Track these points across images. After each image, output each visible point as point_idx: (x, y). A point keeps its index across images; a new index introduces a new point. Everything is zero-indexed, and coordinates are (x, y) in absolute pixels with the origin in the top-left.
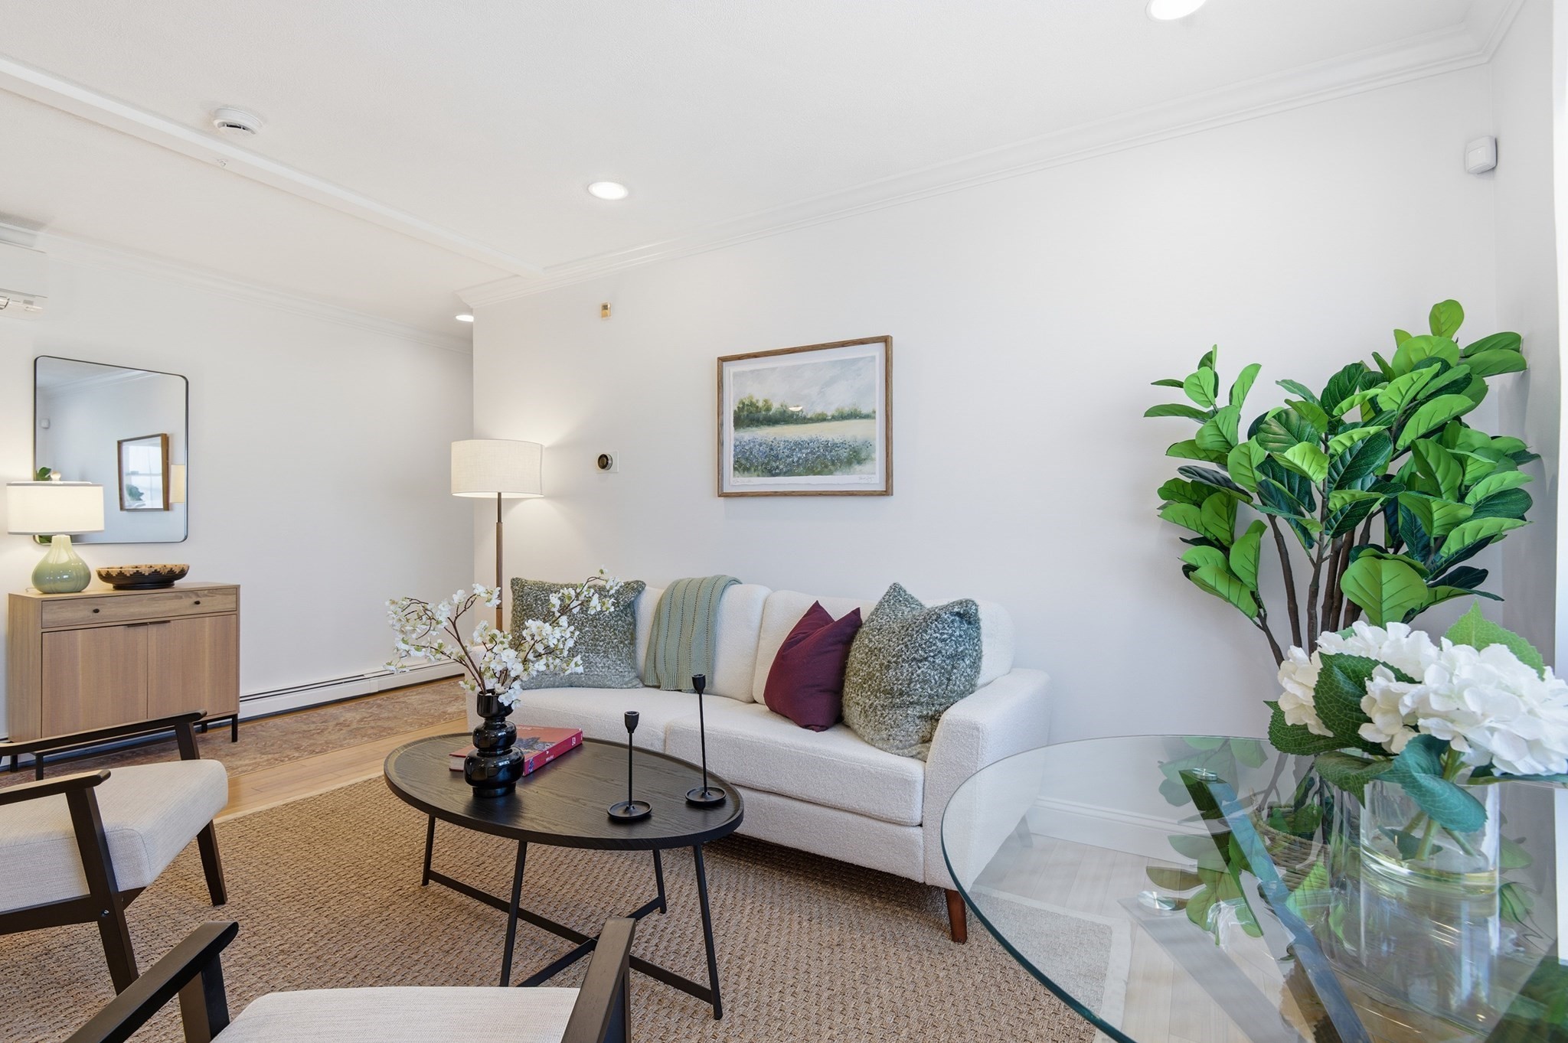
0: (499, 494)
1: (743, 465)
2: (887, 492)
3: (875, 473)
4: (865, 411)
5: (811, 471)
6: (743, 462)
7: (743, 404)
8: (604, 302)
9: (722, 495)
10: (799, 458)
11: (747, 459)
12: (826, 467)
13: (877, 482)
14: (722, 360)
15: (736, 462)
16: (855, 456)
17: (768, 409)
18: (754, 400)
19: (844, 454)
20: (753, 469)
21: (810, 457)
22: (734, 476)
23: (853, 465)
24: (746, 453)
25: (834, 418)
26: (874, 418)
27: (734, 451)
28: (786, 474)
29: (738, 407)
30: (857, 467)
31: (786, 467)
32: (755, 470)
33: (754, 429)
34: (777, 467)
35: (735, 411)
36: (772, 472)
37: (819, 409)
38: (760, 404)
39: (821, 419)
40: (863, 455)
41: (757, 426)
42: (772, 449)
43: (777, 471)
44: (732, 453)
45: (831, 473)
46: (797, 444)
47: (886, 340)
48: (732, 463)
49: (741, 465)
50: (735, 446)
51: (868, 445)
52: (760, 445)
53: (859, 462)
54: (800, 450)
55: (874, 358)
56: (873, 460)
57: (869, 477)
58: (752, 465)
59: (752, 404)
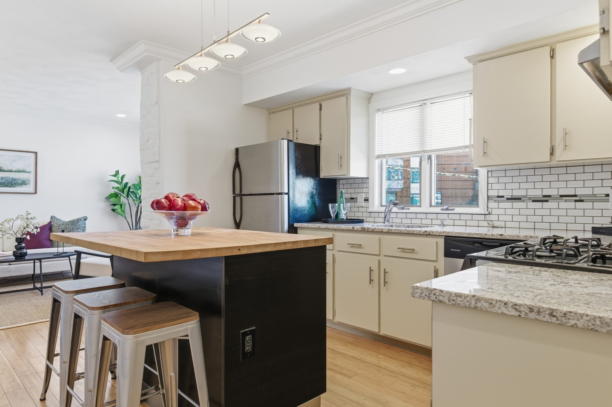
2: (36, 193)
3: (31, 188)
4: (27, 171)
5: (7, 186)
12: (13, 185)
13: (32, 190)
16: (24, 183)
19: (20, 182)
21: (6, 182)
23: (23, 185)
25: (15, 171)
26: (31, 173)
30: (25, 186)
37: (9, 168)
39: (11, 171)
40: (27, 183)
45: (14, 187)
47: (36, 153)
51: (28, 180)
53: (25, 184)
55: (31, 157)
56: (30, 184)
57: (30, 188)
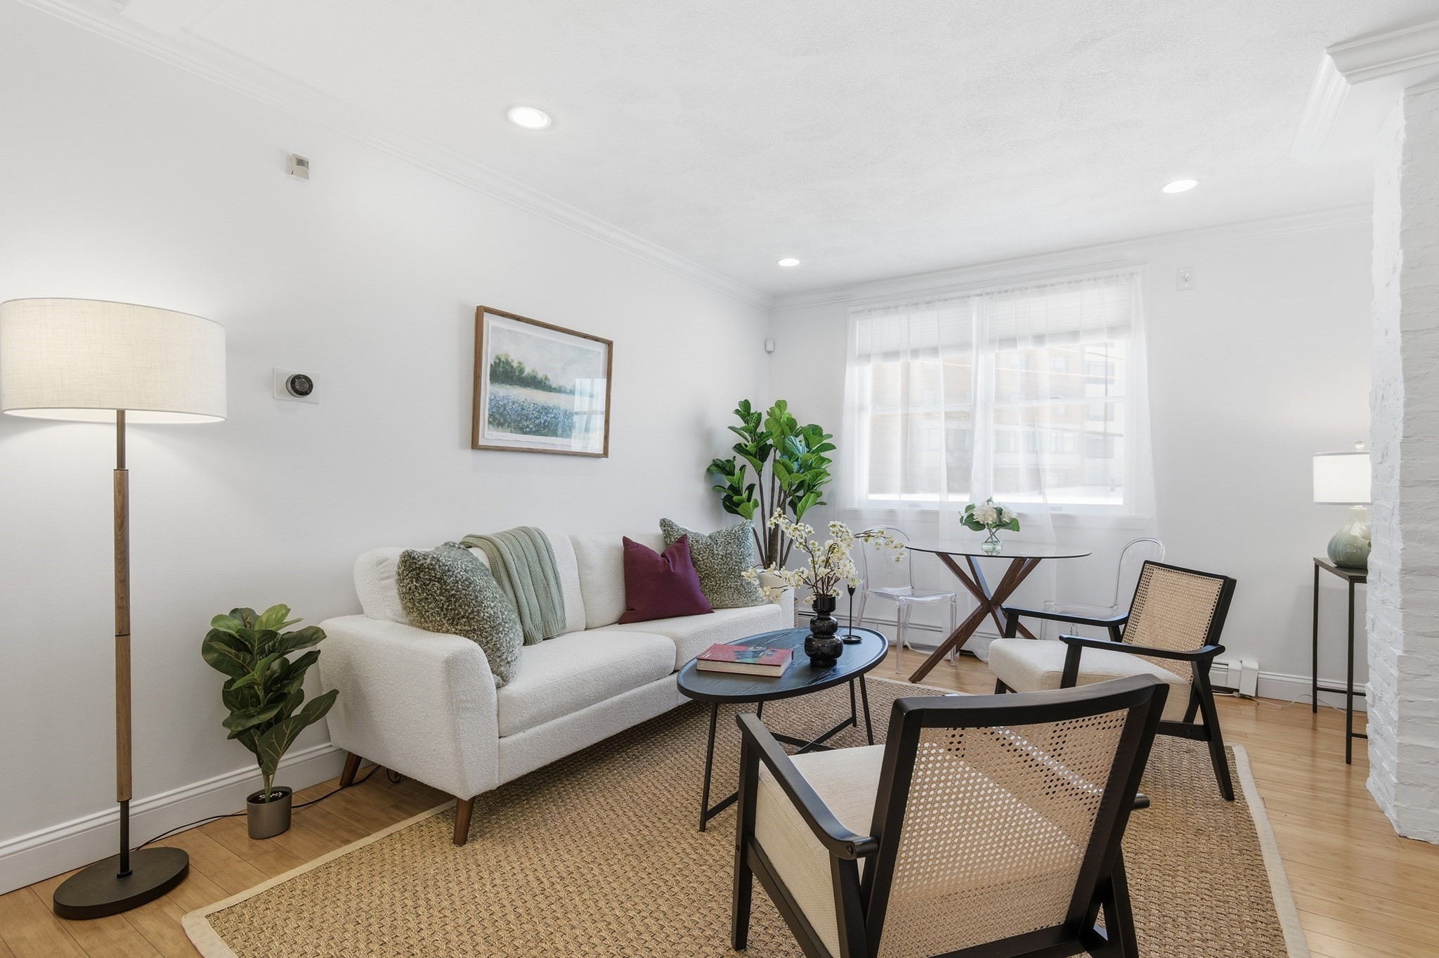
0: (121, 414)
1: (500, 419)
2: (606, 455)
3: (598, 440)
6: (497, 416)
7: (499, 359)
8: (303, 155)
9: (475, 445)
10: (545, 421)
11: (501, 414)
13: (600, 446)
14: (481, 311)
15: (490, 415)
17: (521, 371)
18: (509, 359)
20: (506, 425)
22: (488, 429)
24: (500, 408)
27: (490, 404)
28: (537, 432)
29: (495, 362)
31: (535, 427)
32: (508, 426)
33: (508, 386)
34: (528, 427)
35: (491, 365)
36: (522, 430)
38: (515, 365)
41: (511, 385)
42: (523, 409)
43: (528, 430)
44: (487, 406)
46: (544, 408)
47: (610, 344)
48: (487, 416)
49: (495, 419)
50: (491, 400)
51: (592, 417)
52: (514, 403)
54: (546, 414)
55: (601, 354)
56: (596, 430)
57: (595, 442)
58: (505, 420)
59: (507, 363)
